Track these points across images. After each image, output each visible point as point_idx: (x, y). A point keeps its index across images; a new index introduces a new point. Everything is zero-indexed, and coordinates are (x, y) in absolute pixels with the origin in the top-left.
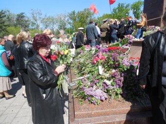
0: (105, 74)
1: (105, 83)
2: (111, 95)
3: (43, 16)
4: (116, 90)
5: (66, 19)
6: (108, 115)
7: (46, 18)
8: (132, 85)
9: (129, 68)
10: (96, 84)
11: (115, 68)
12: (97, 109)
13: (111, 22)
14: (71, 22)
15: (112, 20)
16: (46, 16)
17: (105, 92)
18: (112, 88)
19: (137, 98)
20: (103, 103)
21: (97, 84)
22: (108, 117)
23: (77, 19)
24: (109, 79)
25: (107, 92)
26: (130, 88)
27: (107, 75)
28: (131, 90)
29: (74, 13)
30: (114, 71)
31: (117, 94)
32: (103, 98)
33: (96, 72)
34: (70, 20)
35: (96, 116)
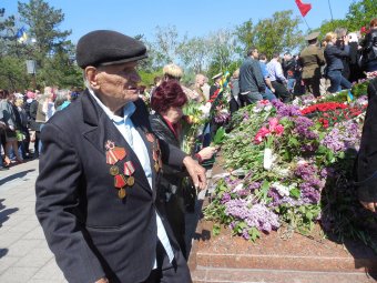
0: (278, 169)
1: (275, 190)
2: (288, 221)
3: (180, 40)
4: (303, 209)
5: (231, 42)
6: (276, 267)
7: (187, 42)
8: (349, 199)
9: (342, 155)
10: (253, 191)
11: (306, 155)
12: (249, 251)
13: (328, 40)
14: (243, 46)
15: (330, 34)
16: (186, 37)
17: (274, 211)
18: (292, 203)
19: (362, 235)
20: (267, 237)
21: (256, 191)
22: (276, 272)
23: (257, 40)
24: (286, 181)
25: (280, 214)
26: (343, 207)
27: (284, 172)
28: (345, 212)
29: (249, 25)
30: (302, 162)
31: (306, 220)
32: (267, 226)
33: (256, 163)
34: (238, 44)
35: (245, 267)
